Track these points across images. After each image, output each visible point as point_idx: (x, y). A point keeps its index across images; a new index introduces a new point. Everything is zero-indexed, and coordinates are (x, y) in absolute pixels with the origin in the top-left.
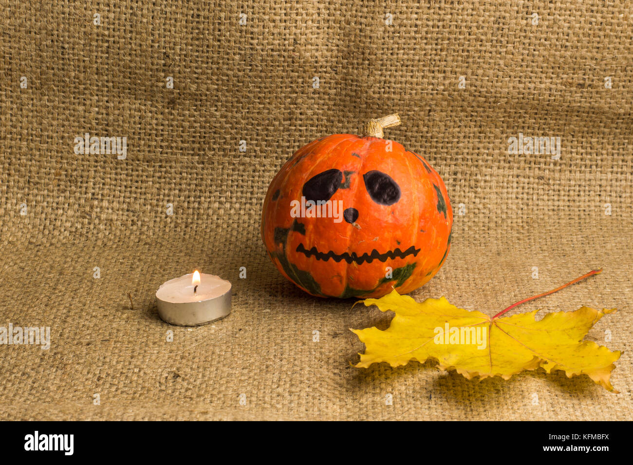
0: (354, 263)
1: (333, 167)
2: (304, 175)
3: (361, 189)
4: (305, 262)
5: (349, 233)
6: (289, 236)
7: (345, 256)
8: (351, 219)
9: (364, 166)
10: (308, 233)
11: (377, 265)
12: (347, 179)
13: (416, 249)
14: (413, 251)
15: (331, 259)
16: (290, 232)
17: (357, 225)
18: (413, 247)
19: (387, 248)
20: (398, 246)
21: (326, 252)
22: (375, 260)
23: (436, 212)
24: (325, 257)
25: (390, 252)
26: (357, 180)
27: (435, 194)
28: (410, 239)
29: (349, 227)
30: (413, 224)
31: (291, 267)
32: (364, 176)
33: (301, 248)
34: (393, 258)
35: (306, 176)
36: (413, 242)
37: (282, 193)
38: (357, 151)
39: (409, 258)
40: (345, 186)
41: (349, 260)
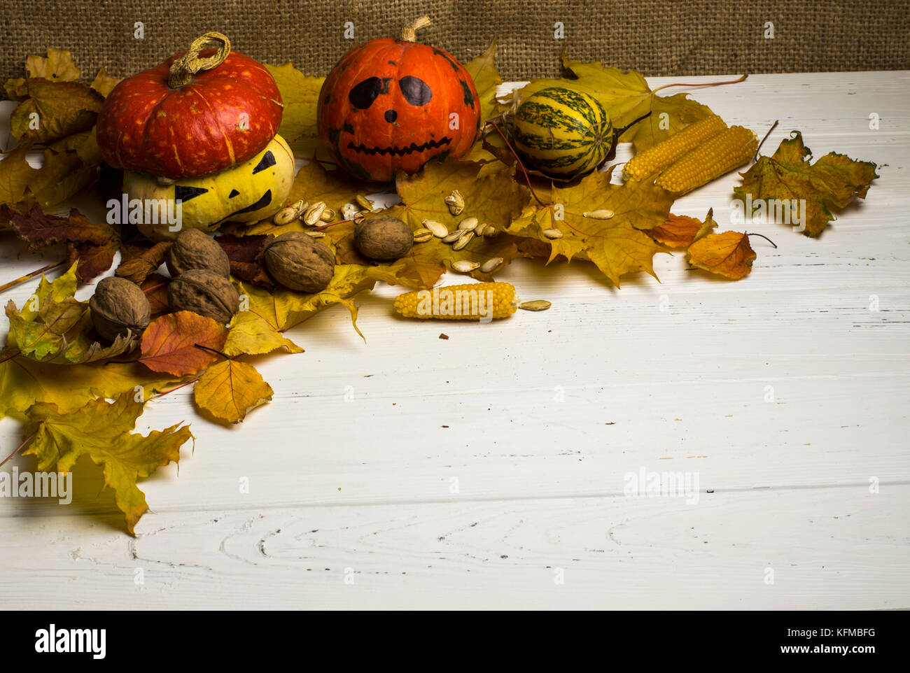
0: (397, 155)
1: (373, 75)
2: (349, 83)
3: (398, 93)
4: (357, 157)
5: (390, 131)
6: (341, 136)
7: (389, 150)
8: (391, 119)
9: (399, 73)
10: (356, 133)
11: (416, 155)
12: (385, 85)
13: (448, 138)
14: (446, 141)
15: (377, 153)
16: (342, 132)
17: (396, 124)
18: (446, 138)
19: (424, 140)
20: (432, 139)
21: (372, 148)
22: (414, 152)
23: (464, 105)
24: (372, 152)
25: (426, 144)
26: (394, 86)
27: (462, 88)
28: (442, 132)
29: (390, 126)
31: (344, 160)
32: (400, 81)
33: (351, 146)
34: (429, 148)
35: (351, 84)
36: (445, 133)
37: (332, 100)
38: (392, 59)
39: (443, 147)
40: (384, 91)
41: (393, 153)
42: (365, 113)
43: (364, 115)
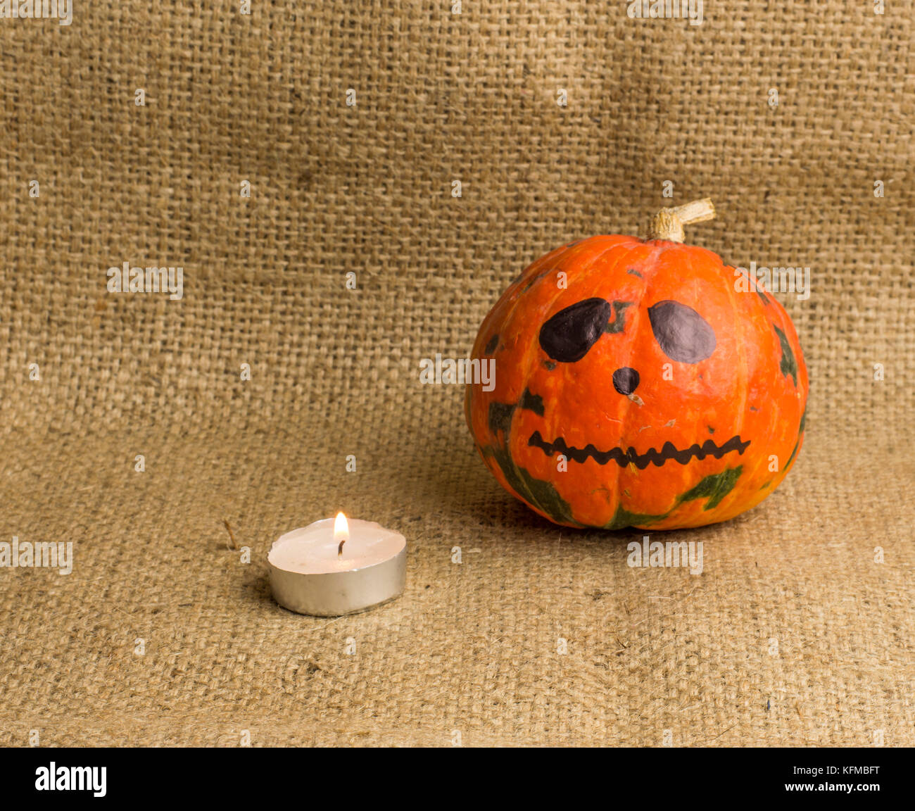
0: (632, 466)
1: (594, 294)
2: (542, 308)
3: (645, 333)
4: (544, 465)
5: (622, 413)
6: (515, 418)
7: (615, 453)
8: (625, 387)
9: (650, 293)
10: (548, 413)
11: (672, 470)
12: (618, 315)
13: (743, 441)
14: (738, 445)
15: (590, 458)
16: (517, 411)
17: (636, 399)
18: (738, 438)
19: (692, 438)
20: (709, 436)
21: (581, 446)
22: (670, 462)
23: (779, 374)
24: (580, 456)
25: (696, 446)
26: (636, 319)
27: (776, 342)
28: (732, 424)
29: (623, 402)
30: (737, 397)
31: (518, 473)
32: (649, 310)
33: (536, 439)
34: (701, 457)
35: (545, 311)
36: (738, 428)
37: (502, 341)
38: (637, 266)
39: (731, 457)
40: (616, 327)
41: (623, 461)
42: (571, 371)
43: (568, 376)
